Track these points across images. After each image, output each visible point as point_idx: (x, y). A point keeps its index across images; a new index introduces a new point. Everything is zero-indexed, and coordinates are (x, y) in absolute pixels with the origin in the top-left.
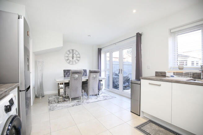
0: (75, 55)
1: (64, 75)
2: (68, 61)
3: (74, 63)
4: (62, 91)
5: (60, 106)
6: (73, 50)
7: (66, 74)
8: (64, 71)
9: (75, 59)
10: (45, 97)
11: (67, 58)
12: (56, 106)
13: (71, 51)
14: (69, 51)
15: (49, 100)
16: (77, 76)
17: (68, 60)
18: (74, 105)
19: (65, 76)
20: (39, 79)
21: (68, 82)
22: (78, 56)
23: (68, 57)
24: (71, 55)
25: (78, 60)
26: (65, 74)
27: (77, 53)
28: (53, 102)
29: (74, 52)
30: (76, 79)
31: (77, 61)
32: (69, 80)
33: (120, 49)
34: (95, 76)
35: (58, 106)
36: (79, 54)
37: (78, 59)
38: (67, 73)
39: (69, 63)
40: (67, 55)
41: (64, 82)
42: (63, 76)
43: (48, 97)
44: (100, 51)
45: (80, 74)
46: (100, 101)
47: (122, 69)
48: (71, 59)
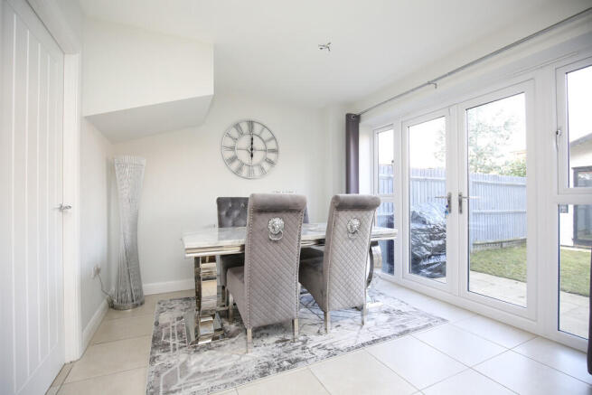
0: (258, 144)
1: (220, 216)
2: (235, 165)
3: (257, 171)
4: (210, 290)
5: (203, 368)
6: (251, 124)
7: (227, 215)
8: (221, 203)
9: (258, 156)
10: (145, 306)
11: (229, 154)
12: (184, 366)
13: (245, 127)
14: (237, 126)
15: (157, 324)
16: (278, 222)
17: (233, 159)
18: (270, 366)
19: (221, 225)
20: (124, 234)
21: (236, 251)
22: (271, 145)
23: (233, 149)
24: (244, 142)
25: (271, 163)
26: (224, 213)
27: (266, 135)
28: (171, 341)
29: (257, 128)
30: (277, 239)
31: (266, 166)
32: (242, 241)
33: (454, 109)
34: (356, 223)
35: (194, 370)
36: (274, 138)
37: (272, 156)
38: (230, 210)
39: (238, 172)
40: (230, 143)
41: (217, 253)
42: (215, 221)
43: (157, 307)
44: (352, 124)
45: (291, 216)
46: (384, 339)
47: (465, 195)
48: (244, 156)
